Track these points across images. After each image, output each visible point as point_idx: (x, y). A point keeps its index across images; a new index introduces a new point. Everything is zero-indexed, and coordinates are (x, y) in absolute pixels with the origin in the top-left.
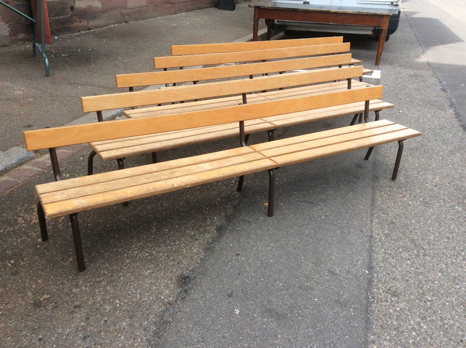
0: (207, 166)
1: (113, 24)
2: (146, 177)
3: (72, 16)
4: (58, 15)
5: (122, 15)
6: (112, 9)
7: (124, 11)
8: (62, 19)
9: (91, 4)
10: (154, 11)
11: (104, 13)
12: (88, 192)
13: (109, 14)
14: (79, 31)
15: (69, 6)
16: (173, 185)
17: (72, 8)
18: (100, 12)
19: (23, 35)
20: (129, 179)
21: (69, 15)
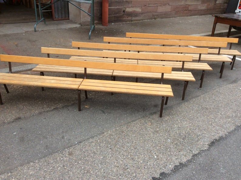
1: (146, 19)
3: (123, 14)
4: (116, 14)
5: (153, 15)
6: (147, 12)
7: (154, 14)
8: (118, 16)
9: (135, 10)
10: (175, 14)
11: (142, 14)
13: (145, 14)
14: (126, 22)
15: (122, 10)
17: (124, 11)
18: (140, 13)
19: (97, 21)
21: (122, 14)
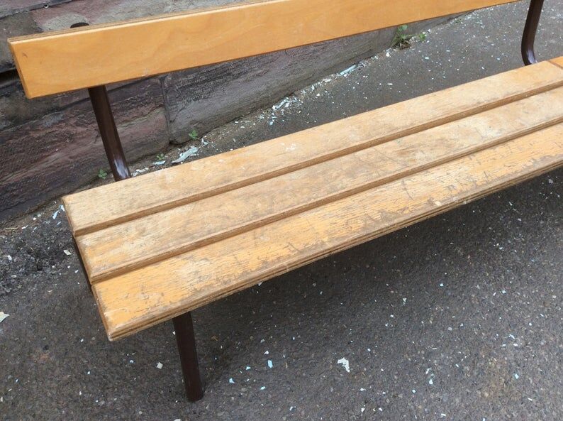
0: (483, 128)
2: (345, 167)
12: (212, 226)
16: (430, 202)
20: (303, 172)
